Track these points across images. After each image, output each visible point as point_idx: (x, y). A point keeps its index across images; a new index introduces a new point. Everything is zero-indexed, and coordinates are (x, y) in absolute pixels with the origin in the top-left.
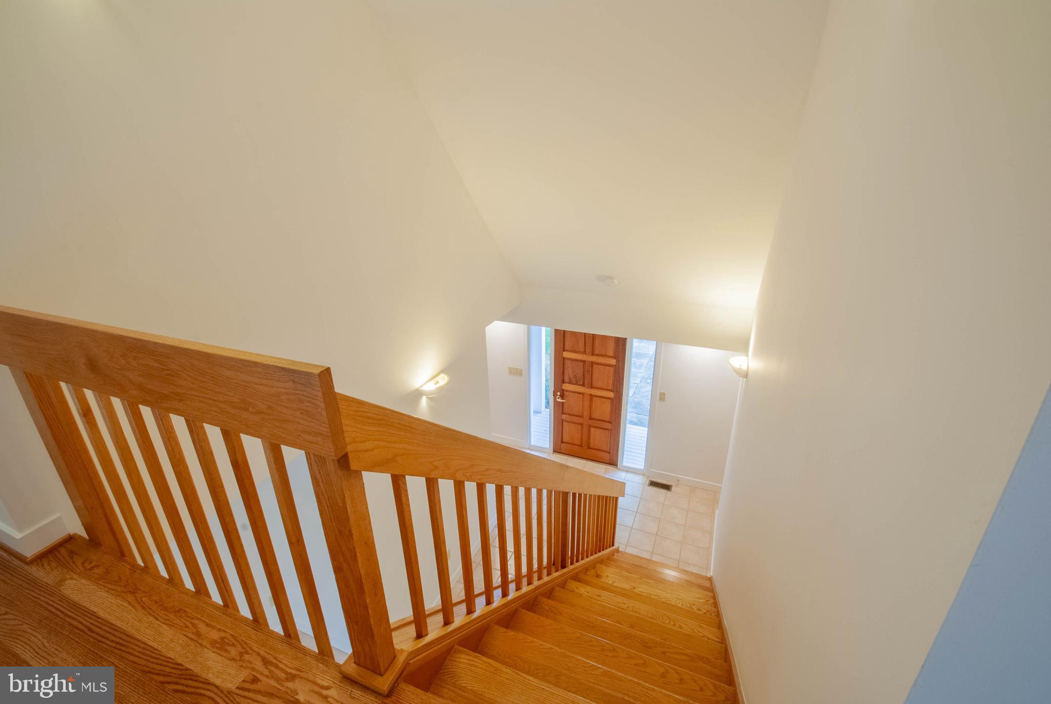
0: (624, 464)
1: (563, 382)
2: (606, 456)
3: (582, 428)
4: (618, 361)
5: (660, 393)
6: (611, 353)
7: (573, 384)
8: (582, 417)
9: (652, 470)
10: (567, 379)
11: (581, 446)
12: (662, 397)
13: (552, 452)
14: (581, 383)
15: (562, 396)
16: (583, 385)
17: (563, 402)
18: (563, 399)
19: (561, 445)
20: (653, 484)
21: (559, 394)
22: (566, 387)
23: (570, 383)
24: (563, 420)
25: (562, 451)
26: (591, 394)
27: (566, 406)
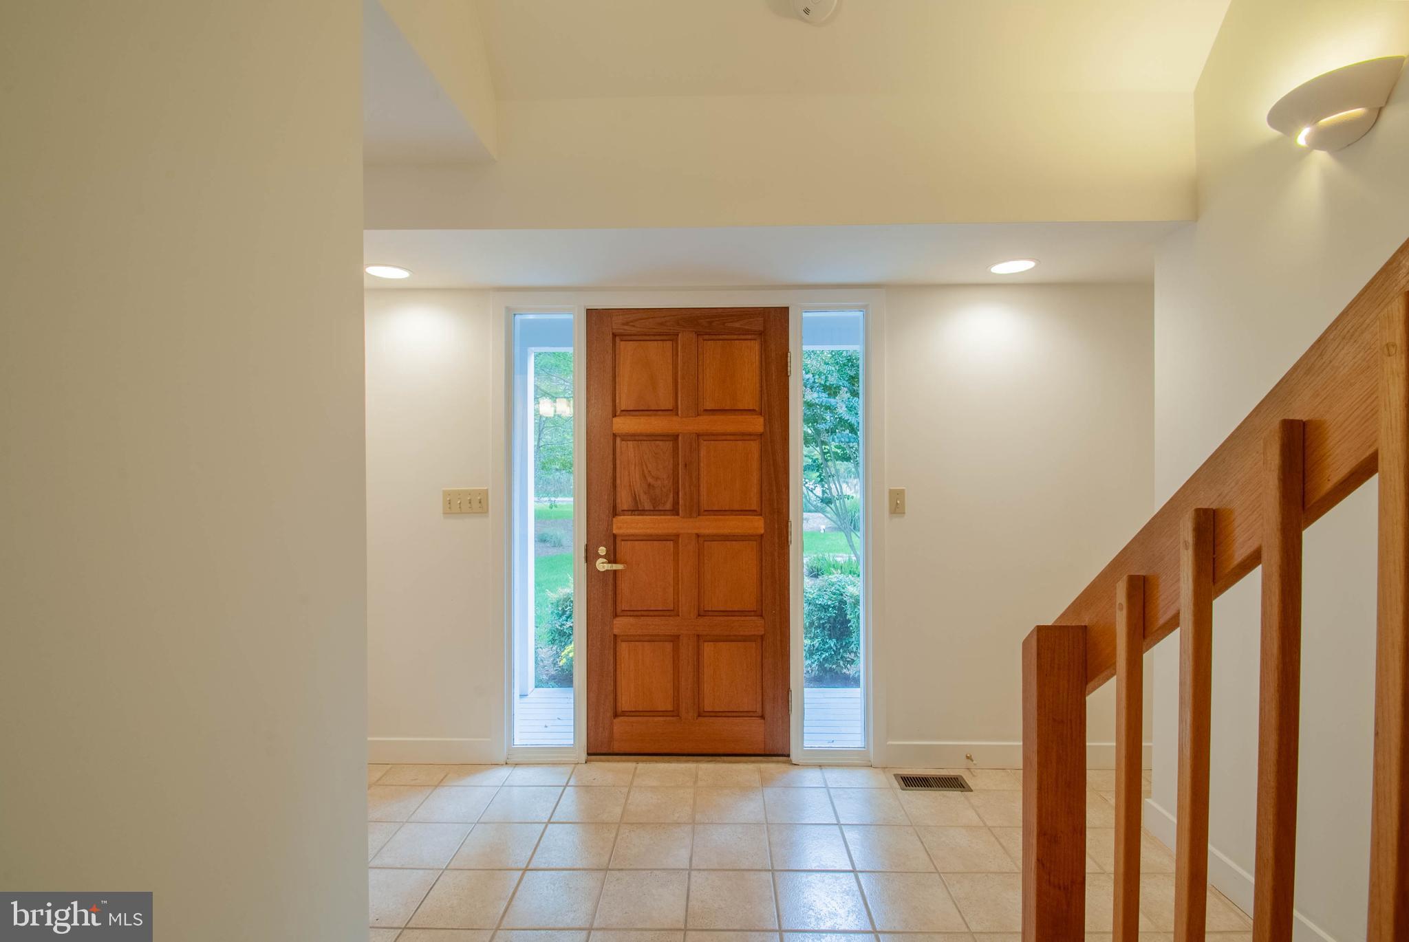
0: (808, 743)
1: (615, 513)
2: (753, 730)
3: (676, 650)
4: (769, 422)
5: (891, 491)
6: (749, 399)
7: (642, 512)
8: (673, 612)
9: (890, 743)
10: (624, 501)
11: (675, 713)
12: (897, 505)
13: (584, 756)
14: (668, 506)
15: (612, 558)
16: (675, 511)
17: (615, 572)
18: (615, 561)
19: (612, 724)
20: (910, 782)
21: (602, 550)
22: (625, 525)
23: (637, 510)
24: (615, 636)
25: (616, 747)
26: (698, 536)
27: (624, 586)
